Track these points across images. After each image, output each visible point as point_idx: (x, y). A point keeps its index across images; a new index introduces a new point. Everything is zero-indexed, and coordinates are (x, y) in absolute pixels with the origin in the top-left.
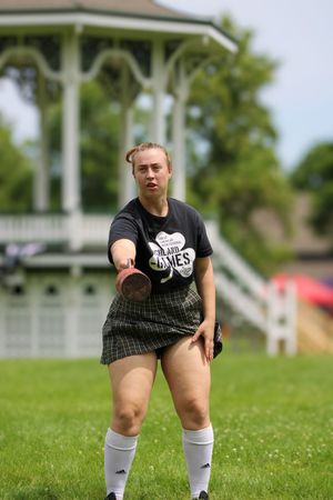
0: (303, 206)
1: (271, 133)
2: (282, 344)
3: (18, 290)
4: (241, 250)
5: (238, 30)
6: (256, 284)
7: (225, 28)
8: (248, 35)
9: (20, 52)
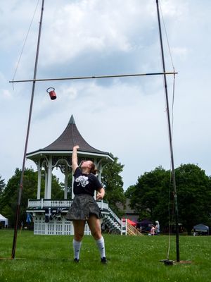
0: (128, 202)
1: (122, 184)
2: (124, 233)
3: (59, 219)
4: (113, 210)
5: (114, 157)
6: (118, 220)
7: (111, 155)
8: (116, 159)
9: (62, 160)
